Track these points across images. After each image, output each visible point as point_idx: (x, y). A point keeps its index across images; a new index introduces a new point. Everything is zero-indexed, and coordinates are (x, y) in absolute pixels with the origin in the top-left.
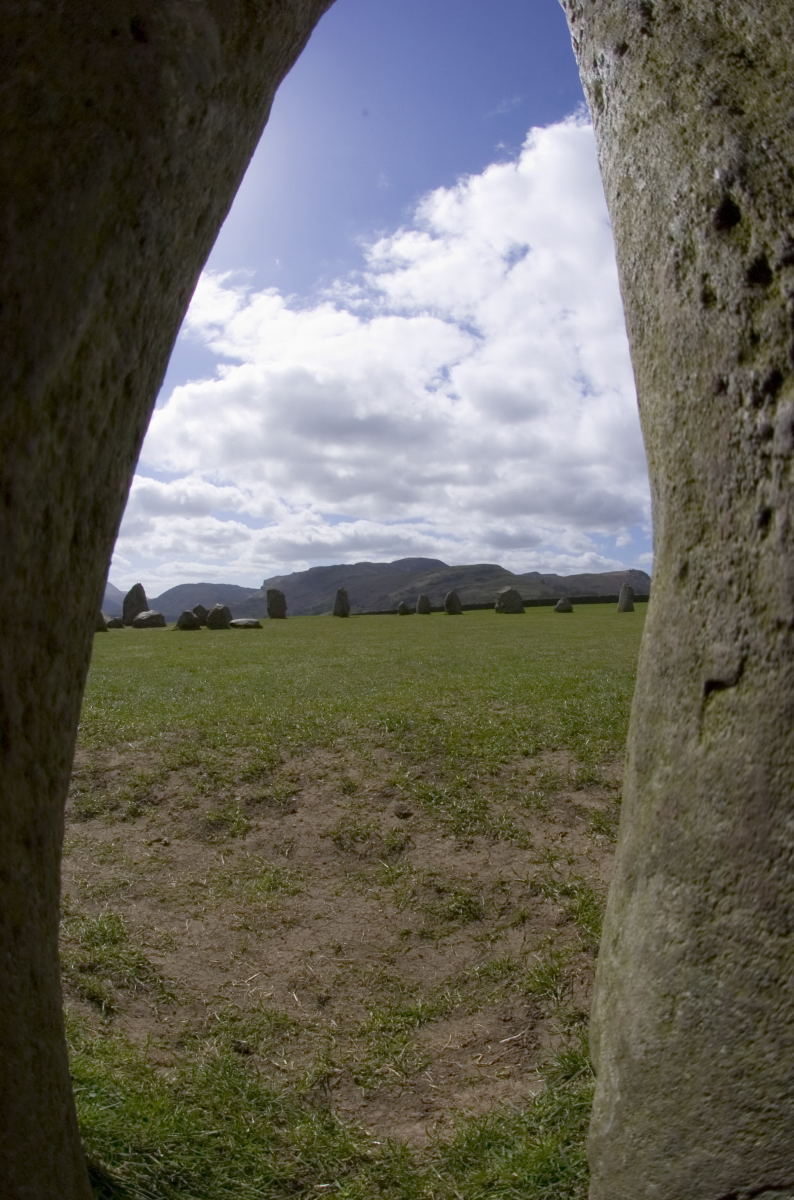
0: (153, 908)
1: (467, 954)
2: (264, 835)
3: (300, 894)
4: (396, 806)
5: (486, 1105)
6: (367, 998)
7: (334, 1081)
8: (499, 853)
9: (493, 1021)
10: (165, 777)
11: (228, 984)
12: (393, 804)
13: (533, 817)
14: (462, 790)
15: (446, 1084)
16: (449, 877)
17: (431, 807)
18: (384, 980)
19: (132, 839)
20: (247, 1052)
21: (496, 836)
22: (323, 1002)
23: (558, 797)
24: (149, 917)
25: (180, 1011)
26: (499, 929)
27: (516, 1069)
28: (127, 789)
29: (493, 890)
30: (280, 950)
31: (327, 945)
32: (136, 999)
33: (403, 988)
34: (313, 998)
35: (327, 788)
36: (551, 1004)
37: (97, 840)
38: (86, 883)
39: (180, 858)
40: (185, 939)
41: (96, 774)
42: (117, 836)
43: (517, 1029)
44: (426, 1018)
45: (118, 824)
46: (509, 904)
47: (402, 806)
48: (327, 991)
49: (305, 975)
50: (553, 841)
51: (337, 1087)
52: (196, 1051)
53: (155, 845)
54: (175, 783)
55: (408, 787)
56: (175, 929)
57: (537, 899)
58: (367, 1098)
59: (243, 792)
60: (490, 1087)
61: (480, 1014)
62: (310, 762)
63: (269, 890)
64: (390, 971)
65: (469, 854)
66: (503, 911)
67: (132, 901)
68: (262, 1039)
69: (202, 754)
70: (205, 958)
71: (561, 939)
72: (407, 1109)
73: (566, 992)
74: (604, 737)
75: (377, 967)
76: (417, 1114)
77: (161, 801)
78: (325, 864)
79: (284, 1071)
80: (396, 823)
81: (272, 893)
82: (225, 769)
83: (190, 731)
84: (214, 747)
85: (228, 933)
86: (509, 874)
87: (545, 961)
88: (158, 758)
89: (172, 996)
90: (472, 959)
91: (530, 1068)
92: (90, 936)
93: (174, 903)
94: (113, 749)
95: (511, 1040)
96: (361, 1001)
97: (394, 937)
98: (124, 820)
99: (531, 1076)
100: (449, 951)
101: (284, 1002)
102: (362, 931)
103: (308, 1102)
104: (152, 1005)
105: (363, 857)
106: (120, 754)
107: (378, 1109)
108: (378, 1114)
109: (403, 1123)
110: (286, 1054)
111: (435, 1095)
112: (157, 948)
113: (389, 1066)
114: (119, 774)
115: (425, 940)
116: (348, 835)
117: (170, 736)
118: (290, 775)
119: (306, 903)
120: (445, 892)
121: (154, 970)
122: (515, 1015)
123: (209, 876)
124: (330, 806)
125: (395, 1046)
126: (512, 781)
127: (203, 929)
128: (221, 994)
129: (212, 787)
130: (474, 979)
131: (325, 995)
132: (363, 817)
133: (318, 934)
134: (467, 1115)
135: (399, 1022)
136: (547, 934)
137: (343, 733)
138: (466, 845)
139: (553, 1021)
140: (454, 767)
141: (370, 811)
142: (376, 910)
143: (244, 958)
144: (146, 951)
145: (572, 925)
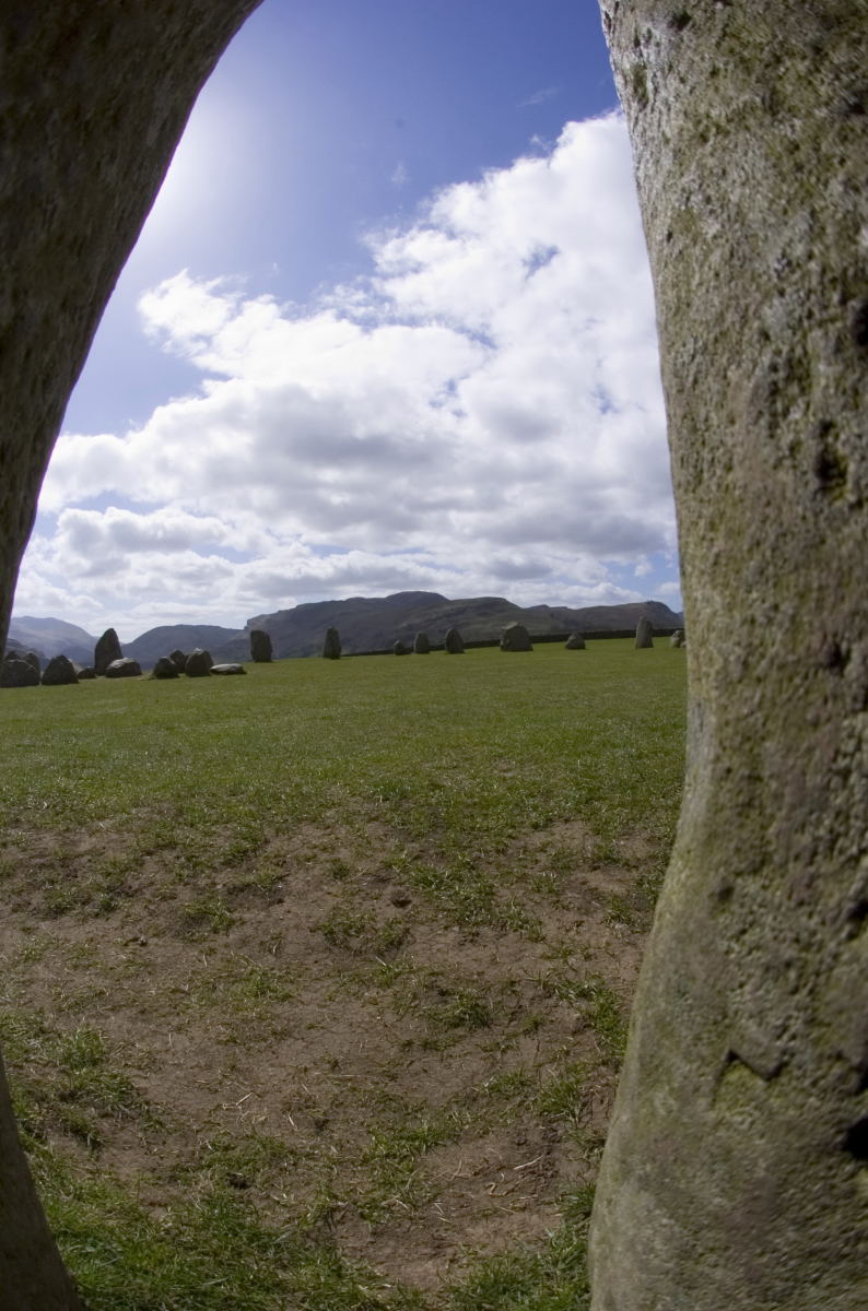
0: (133, 1020)
1: (475, 1066)
2: (248, 930)
3: (291, 999)
4: (393, 893)
5: (499, 1242)
6: (369, 1121)
7: (338, 1216)
8: (507, 947)
9: (506, 1144)
10: (140, 863)
12: (390, 889)
13: (545, 902)
14: (464, 873)
15: (457, 1217)
16: (453, 976)
17: (430, 893)
18: (386, 1099)
19: (106, 939)
20: (243, 1186)
21: (503, 926)
22: (321, 1126)
23: (572, 878)
24: (129, 1032)
25: (170, 1140)
26: (509, 1038)
27: (533, 1201)
28: (100, 878)
29: (502, 992)
30: (272, 1065)
31: (323, 1059)
32: (122, 1128)
33: (407, 1108)
34: (309, 1122)
35: (316, 872)
36: (568, 1125)
37: (70, 941)
38: (60, 994)
39: (159, 960)
40: (169, 1057)
41: (65, 861)
42: (91, 935)
44: (433, 1141)
45: (91, 920)
46: (520, 1007)
47: (399, 892)
48: (325, 1114)
49: (300, 1096)
50: (568, 931)
51: (342, 1222)
52: (190, 1185)
53: (132, 946)
54: (151, 869)
56: (157, 1045)
57: (551, 1002)
58: (374, 1234)
59: (225, 878)
60: (505, 1222)
61: (491, 1135)
62: (297, 840)
63: (256, 996)
64: (392, 1089)
65: (474, 949)
66: (514, 1016)
67: (110, 1013)
68: (259, 1171)
69: (179, 834)
70: (191, 1078)
71: (578, 1049)
72: (417, 1245)
73: (585, 1111)
74: (622, 805)
75: (377, 1083)
76: (428, 1251)
77: (136, 891)
78: (316, 962)
79: (285, 1206)
80: (393, 912)
81: (260, 999)
82: (206, 851)
83: (166, 805)
84: (192, 825)
85: (215, 1047)
86: (519, 972)
87: (561, 1076)
88: (130, 839)
89: (160, 1123)
90: (481, 1072)
91: (547, 1199)
92: (67, 1058)
93: (155, 1014)
94: (83, 831)
95: (526, 1167)
96: (362, 1124)
98: (97, 915)
99: (549, 1210)
100: (455, 1064)
101: (280, 1126)
102: (359, 1042)
103: (313, 1240)
104: (140, 1135)
105: (358, 953)
106: (90, 836)
107: (387, 1245)
108: (388, 1251)
109: (413, 1260)
110: (285, 1187)
111: (446, 1230)
112: (139, 1068)
113: (395, 1198)
114: (90, 861)
115: (428, 1052)
116: (341, 927)
117: (143, 812)
118: (276, 857)
119: (297, 1010)
120: (450, 994)
121: (138, 1094)
122: (529, 1137)
123: (191, 980)
124: (320, 894)
125: (401, 1175)
126: (520, 860)
127: (188, 1044)
128: (211, 1119)
129: (191, 873)
130: (484, 1096)
131: (323, 1117)
132: (358, 906)
133: (312, 1046)
134: (481, 1253)
135: (404, 1146)
136: (562, 1043)
137: (333, 804)
138: (471, 937)
139: (569, 1145)
140: (456, 844)
141: (364, 899)
142: (374, 1017)
143: (234, 1077)
144: (129, 1072)
145: (590, 1033)
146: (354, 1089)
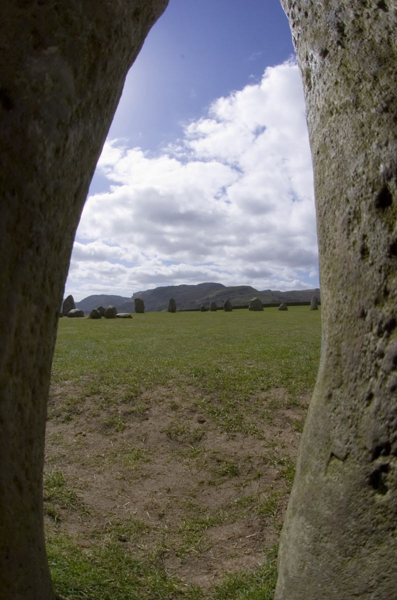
0: (78, 468)
1: (231, 493)
2: (132, 431)
3: (150, 462)
4: (198, 417)
5: (237, 568)
6: (182, 515)
7: (166, 555)
8: (248, 442)
9: (243, 527)
10: (84, 400)
11: (116, 506)
12: (196, 415)
13: (266, 423)
14: (231, 409)
15: (219, 557)
16: (223, 454)
17: (215, 417)
18: (191, 505)
19: (67, 432)
20: (125, 541)
21: (247, 433)
23: (278, 412)
24: (76, 473)
26: (247, 481)
27: (253, 551)
28: (65, 406)
29: (245, 461)
30: (140, 490)
31: (163, 488)
32: (71, 514)
33: (200, 510)
34: (156, 515)
35: (164, 407)
36: (271, 519)
37: (50, 432)
39: (91, 443)
40: (94, 484)
42: (60, 431)
43: (254, 531)
44: (211, 524)
45: (60, 424)
46: (253, 468)
47: (201, 417)
48: (163, 511)
49: (153, 503)
50: (275, 435)
51: (167, 557)
53: (79, 436)
54: (88, 403)
55: (204, 407)
56: (89, 479)
57: (266, 466)
58: (182, 563)
59: (122, 408)
60: (240, 559)
61: (237, 523)
62: (155, 393)
63: (135, 460)
64: (194, 501)
65: (233, 442)
66: (249, 472)
67: (67, 465)
68: (132, 534)
69: (102, 388)
70: (103, 494)
71: (277, 486)
72: (200, 569)
73: (278, 513)
74: (302, 381)
75: (187, 499)
76: (205, 571)
77: (81, 413)
78: (162, 446)
79: (143, 550)
80: (197, 425)
81: (136, 461)
82: (114, 396)
83: (95, 375)
84: (108, 385)
85: (115, 481)
86: (253, 453)
87: (269, 498)
88: (79, 390)
89: (89, 513)
90: (234, 495)
91: (259, 550)
92: (48, 482)
93: (88, 466)
94: (58, 385)
95: (251, 537)
97: (196, 484)
98: (63, 422)
99: (259, 554)
100: (222, 492)
101: (142, 516)
102: (180, 481)
103: (154, 565)
104: (79, 517)
105: (181, 443)
106: (61, 387)
107: (187, 569)
108: (187, 571)
109: (199, 575)
110: (143, 542)
111: (214, 562)
112: (80, 489)
113: (192, 548)
114: (60, 398)
115: (211, 486)
116: (174, 431)
117: (86, 378)
118: (146, 400)
119: (152, 466)
120: (221, 462)
121: (79, 500)
122: (253, 524)
123: (105, 452)
124: (165, 416)
125: (195, 538)
126: (255, 404)
127: (103, 479)
128: (112, 512)
129: (107, 405)
130: (234, 506)
131: (162, 513)
132: (181, 422)
133: (158, 482)
134: (229, 572)
135: (197, 526)
136: (270, 484)
137: (172, 377)
138: (232, 437)
139: (271, 527)
140: (227, 396)
141: (185, 419)
142: (187, 470)
143: (123, 494)
144: (75, 490)
145: (283, 479)
146: (177, 501)
